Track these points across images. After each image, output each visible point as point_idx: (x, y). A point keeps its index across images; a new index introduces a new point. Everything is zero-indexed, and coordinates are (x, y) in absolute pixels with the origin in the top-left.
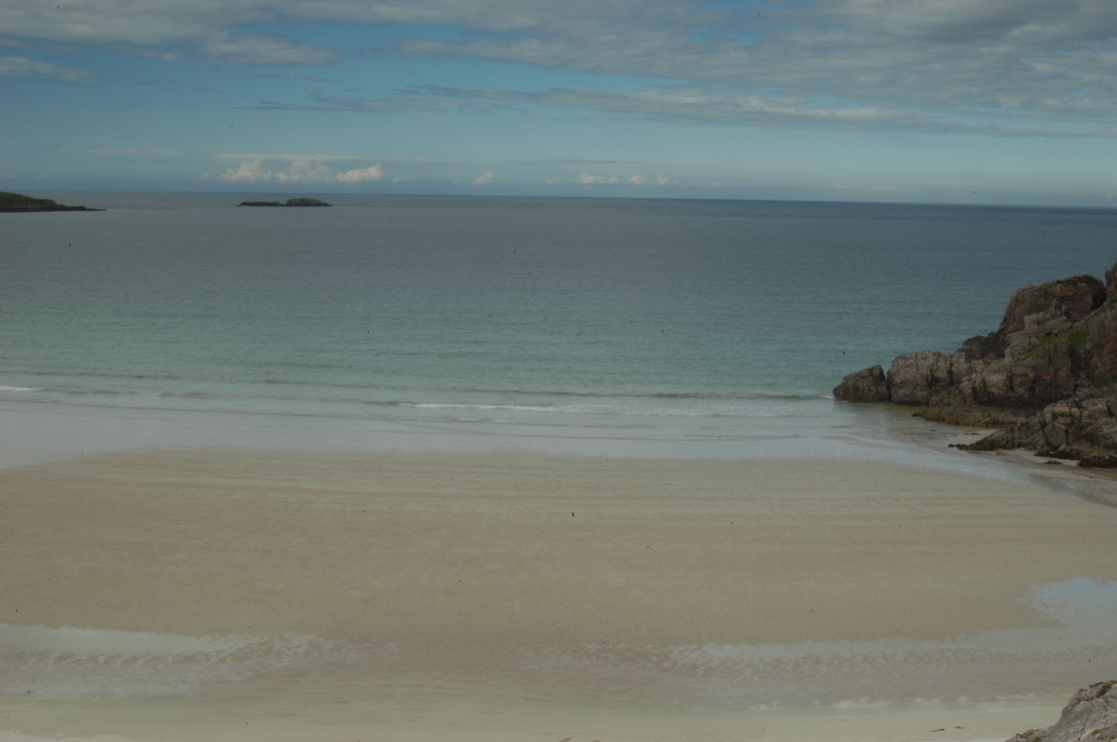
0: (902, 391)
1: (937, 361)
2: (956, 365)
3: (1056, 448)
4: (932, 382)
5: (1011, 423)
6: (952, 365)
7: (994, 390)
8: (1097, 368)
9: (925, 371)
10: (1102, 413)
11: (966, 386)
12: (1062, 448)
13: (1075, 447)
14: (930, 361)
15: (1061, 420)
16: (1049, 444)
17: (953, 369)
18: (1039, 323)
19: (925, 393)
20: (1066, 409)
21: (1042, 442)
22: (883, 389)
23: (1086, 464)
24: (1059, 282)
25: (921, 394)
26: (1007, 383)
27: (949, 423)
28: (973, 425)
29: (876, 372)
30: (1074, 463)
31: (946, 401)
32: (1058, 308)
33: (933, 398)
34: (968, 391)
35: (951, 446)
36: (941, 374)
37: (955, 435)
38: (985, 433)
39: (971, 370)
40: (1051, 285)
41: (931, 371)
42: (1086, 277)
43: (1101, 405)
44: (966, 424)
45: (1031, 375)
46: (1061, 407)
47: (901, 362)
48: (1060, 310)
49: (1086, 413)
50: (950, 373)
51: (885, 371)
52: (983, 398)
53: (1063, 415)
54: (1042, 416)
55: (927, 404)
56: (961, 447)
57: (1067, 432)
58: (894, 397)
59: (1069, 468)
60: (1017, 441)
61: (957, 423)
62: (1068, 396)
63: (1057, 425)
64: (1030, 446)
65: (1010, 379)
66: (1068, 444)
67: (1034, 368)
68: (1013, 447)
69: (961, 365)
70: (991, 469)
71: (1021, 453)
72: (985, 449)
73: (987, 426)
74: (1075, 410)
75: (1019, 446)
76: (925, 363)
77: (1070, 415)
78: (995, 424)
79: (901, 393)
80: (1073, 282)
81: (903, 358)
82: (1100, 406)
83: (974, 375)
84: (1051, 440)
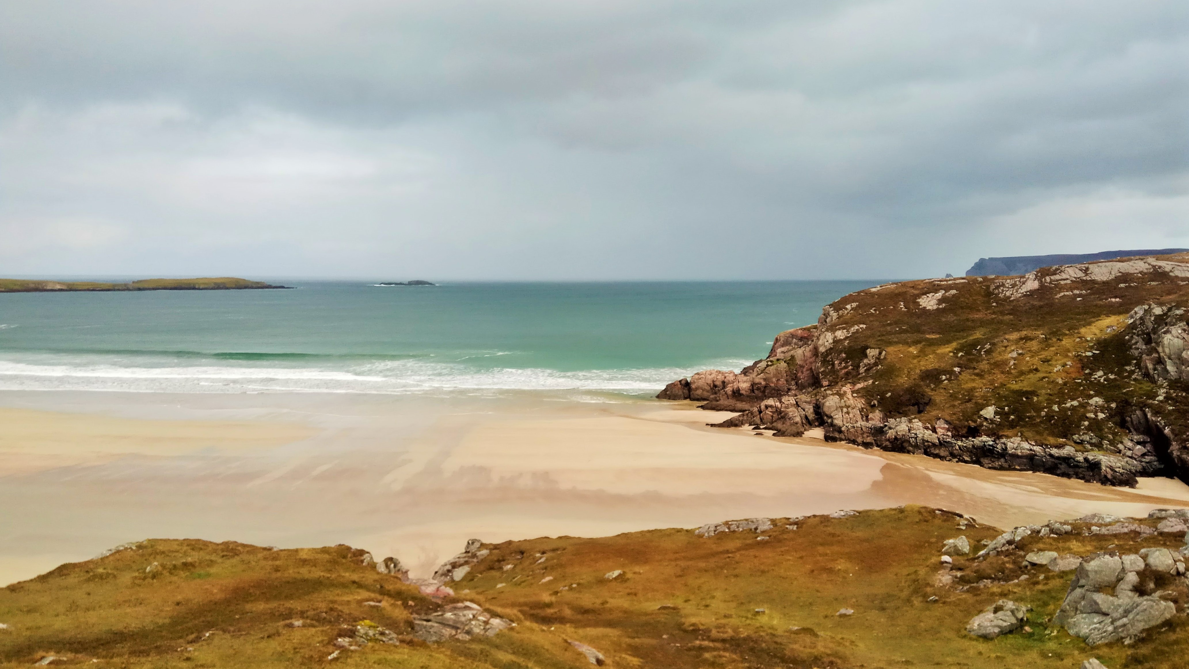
0: (696, 392)
1: (717, 375)
2: (728, 378)
3: (764, 424)
4: (713, 387)
5: (747, 410)
6: (725, 378)
7: (743, 392)
8: (800, 379)
9: (710, 381)
10: (792, 405)
11: (729, 389)
12: (767, 424)
13: (775, 424)
14: (713, 376)
15: (770, 409)
17: (726, 380)
18: (786, 352)
19: (708, 394)
20: (774, 403)
21: (757, 421)
22: (687, 391)
24: (803, 329)
25: (706, 394)
26: (751, 388)
28: (729, 411)
29: (684, 382)
30: (772, 432)
31: (717, 398)
32: (798, 343)
33: (711, 396)
34: (730, 393)
35: (707, 425)
36: (718, 383)
38: (731, 416)
39: (736, 380)
40: (797, 331)
41: (713, 381)
43: (793, 401)
45: (764, 383)
46: (770, 402)
47: (697, 376)
49: (783, 405)
50: (723, 382)
51: (689, 382)
52: (737, 396)
53: (771, 406)
54: (760, 406)
55: (708, 400)
56: (713, 425)
57: (772, 415)
58: (692, 396)
59: (769, 436)
60: (744, 421)
62: (780, 396)
63: (767, 411)
64: (749, 424)
65: (753, 385)
66: (771, 422)
67: (766, 379)
68: (743, 424)
69: (732, 379)
71: (747, 427)
72: (724, 427)
73: (736, 411)
74: (778, 404)
75: (746, 423)
76: (710, 377)
77: (776, 407)
79: (696, 394)
81: (698, 374)
82: (791, 401)
83: (736, 384)
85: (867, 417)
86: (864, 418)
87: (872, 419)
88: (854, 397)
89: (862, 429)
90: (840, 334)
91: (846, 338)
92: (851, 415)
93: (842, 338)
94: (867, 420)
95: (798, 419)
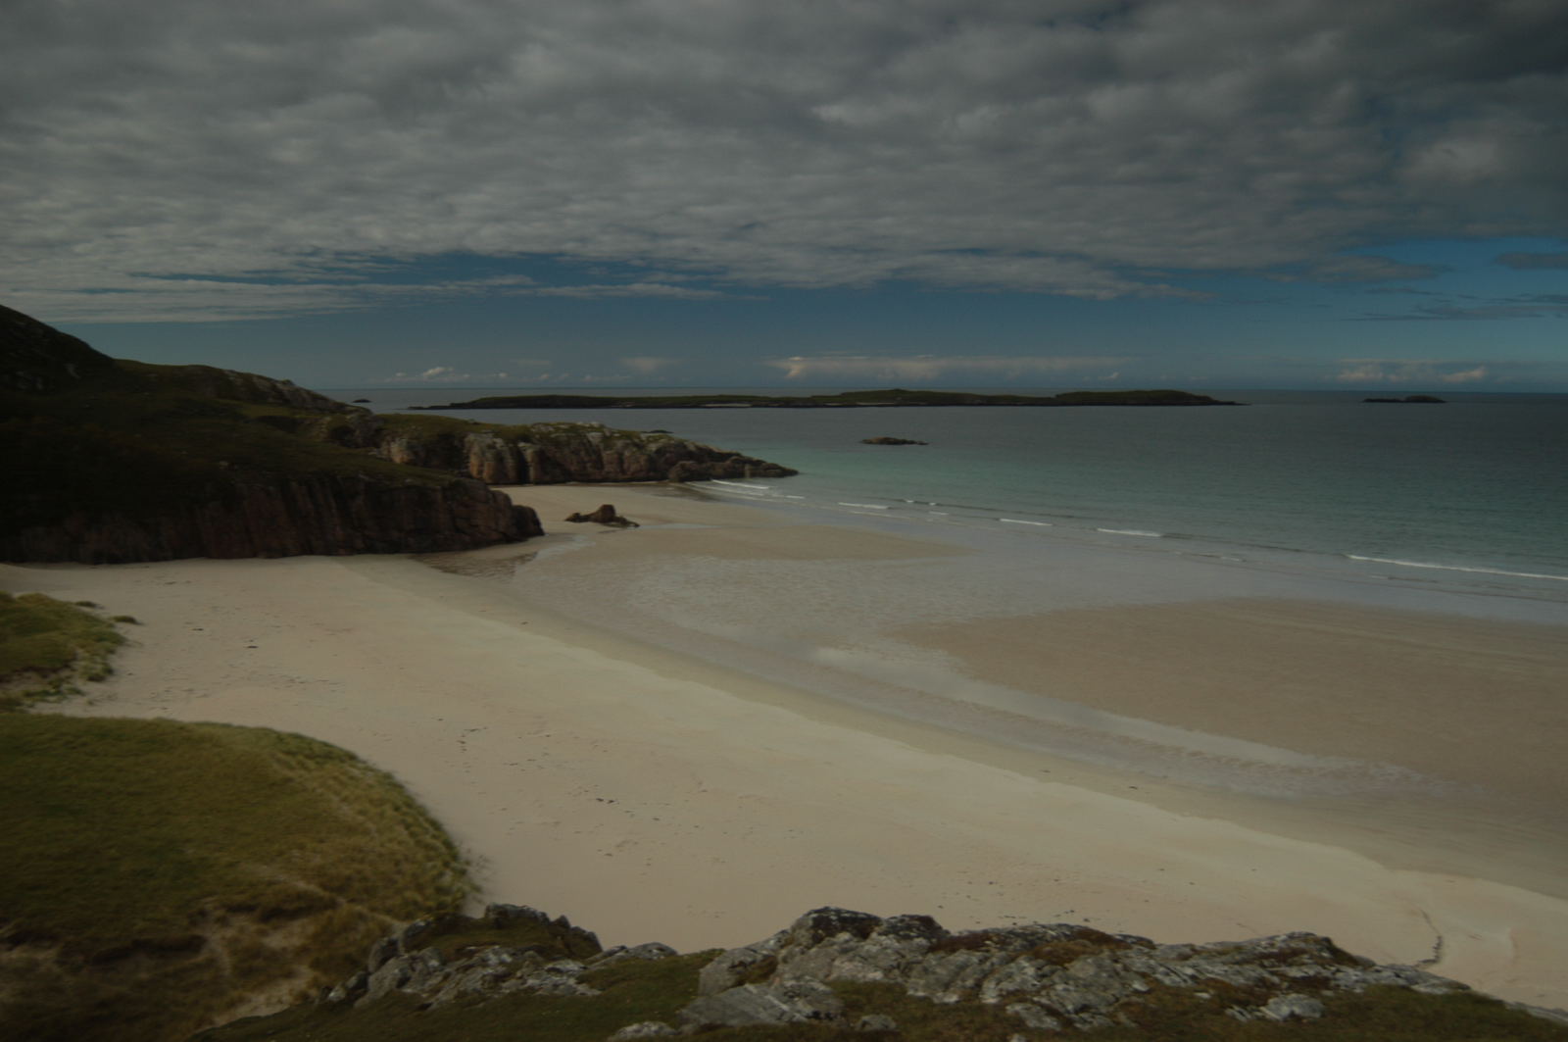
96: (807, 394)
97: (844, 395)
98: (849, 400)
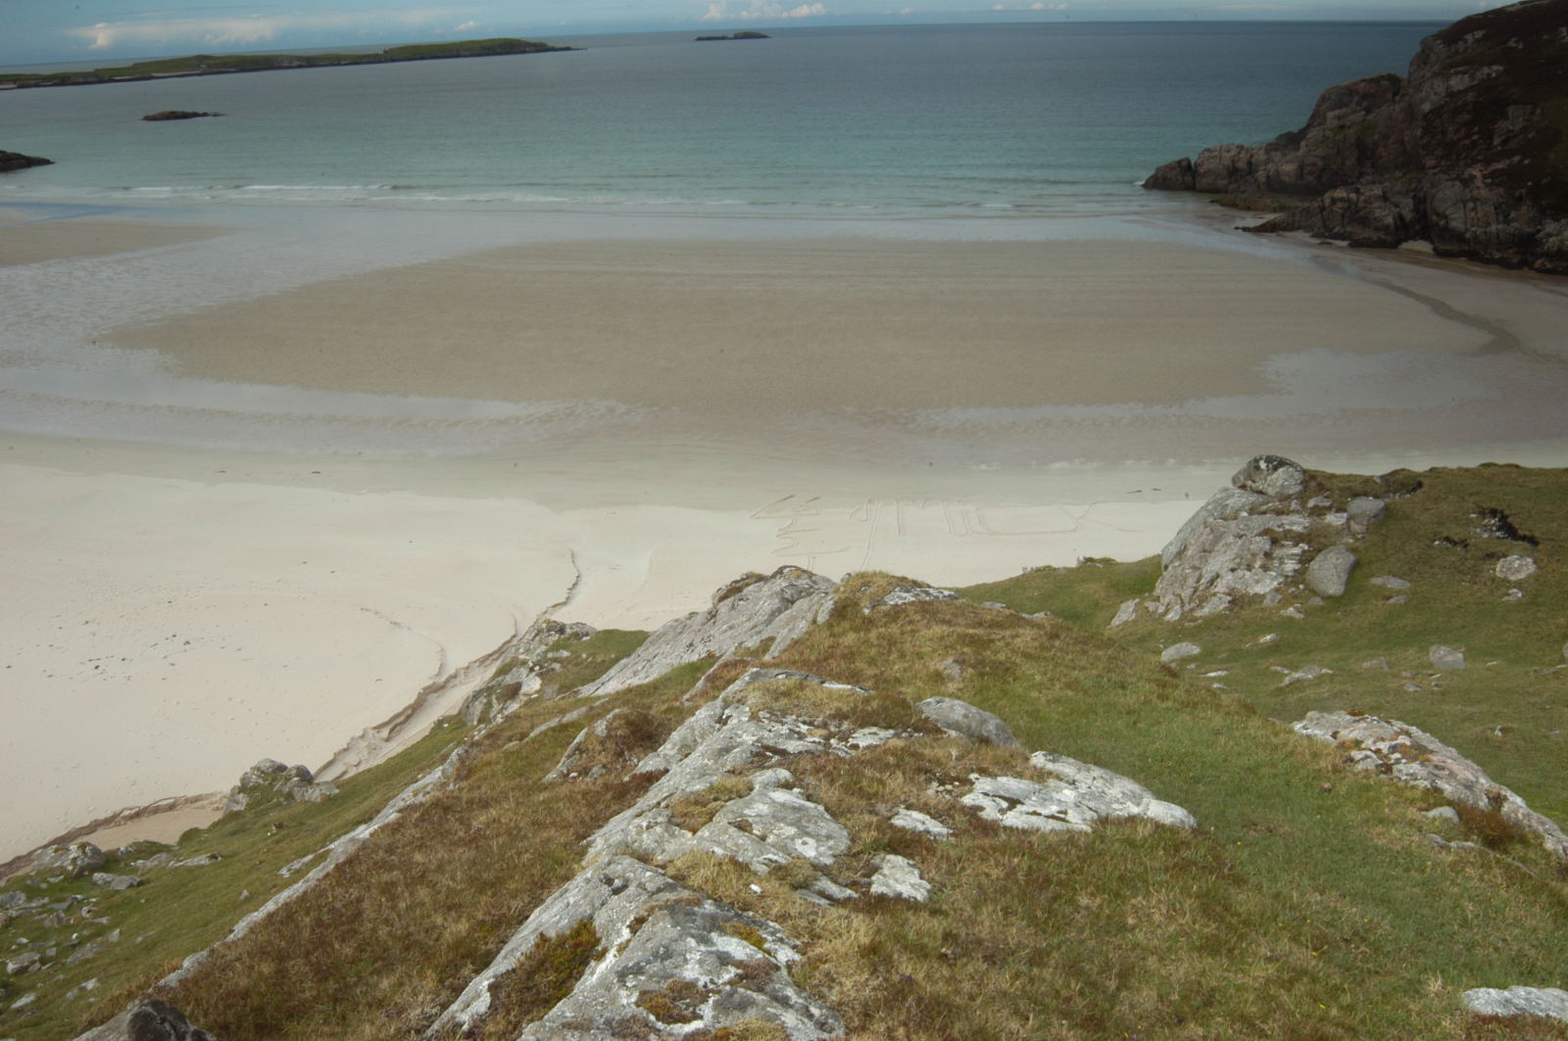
0: (1204, 180)
1: (1239, 153)
2: (1256, 157)
3: (1331, 230)
4: (1233, 172)
5: (1297, 207)
6: (1251, 156)
7: (1286, 179)
8: (1381, 157)
9: (1227, 162)
10: (1377, 198)
11: (1261, 175)
12: (1336, 230)
13: (1348, 229)
14: (1233, 153)
15: (1339, 205)
16: (1325, 226)
17: (1253, 160)
18: (1339, 118)
19: (1225, 182)
20: (1345, 195)
21: (1320, 224)
22: (1188, 179)
23: (1357, 244)
24: (1363, 81)
25: (1222, 182)
26: (1298, 172)
27: (1241, 209)
28: (1263, 210)
29: (1184, 164)
30: (1345, 243)
31: (1242, 188)
32: (1359, 104)
33: (1231, 186)
34: (1263, 180)
35: (1237, 228)
36: (1241, 165)
37: (1243, 218)
38: (1270, 217)
39: (1269, 160)
40: (1355, 84)
41: (1233, 162)
42: (1389, 75)
43: (1378, 191)
44: (1256, 209)
45: (1320, 164)
46: (1340, 193)
47: (1207, 154)
48: (1360, 105)
49: (1362, 198)
50: (1250, 163)
51: (1193, 163)
52: (1275, 185)
53: (1342, 200)
54: (1322, 201)
55: (1226, 192)
56: (1245, 229)
57: (1343, 216)
58: (1197, 185)
59: (1341, 248)
60: (1297, 224)
61: (1248, 209)
62: (1352, 183)
63: (1335, 208)
64: (1305, 229)
65: (1301, 168)
66: (1343, 226)
67: (1324, 158)
68: (1292, 229)
69: (1262, 156)
70: (1268, 248)
71: (1300, 235)
72: (1266, 231)
73: (1275, 210)
74: (1353, 196)
75: (1298, 228)
76: (1228, 155)
77: (1349, 200)
78: (1282, 209)
79: (1204, 182)
80: (1376, 81)
81: (1209, 150)
82: (1376, 192)
83: (1270, 166)
84: (1328, 223)
85: (1506, 216)
86: (1501, 218)
87: (1514, 220)
88: (1487, 185)
89: (1498, 236)
90: (1458, 83)
91: (1470, 88)
92: (1480, 215)
93: (1461, 88)
94: (1507, 221)
95: (1390, 220)
96: (90, 69)
97: (136, 66)
98: (143, 71)
